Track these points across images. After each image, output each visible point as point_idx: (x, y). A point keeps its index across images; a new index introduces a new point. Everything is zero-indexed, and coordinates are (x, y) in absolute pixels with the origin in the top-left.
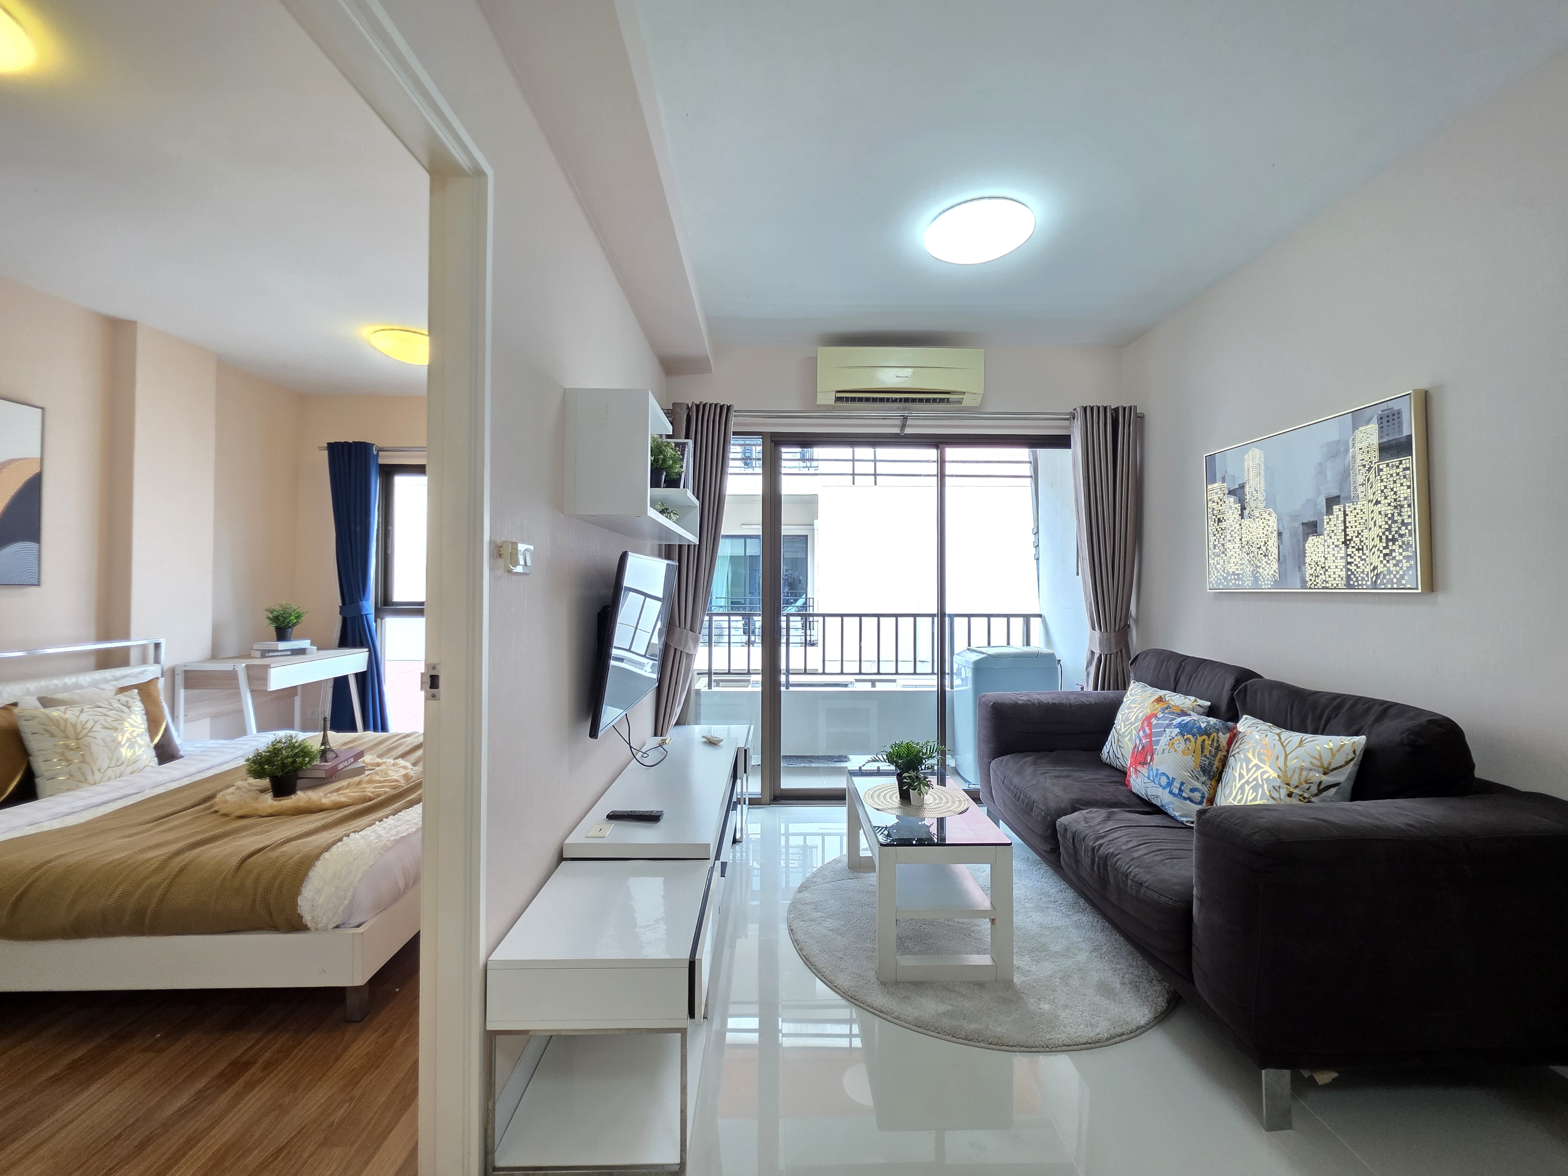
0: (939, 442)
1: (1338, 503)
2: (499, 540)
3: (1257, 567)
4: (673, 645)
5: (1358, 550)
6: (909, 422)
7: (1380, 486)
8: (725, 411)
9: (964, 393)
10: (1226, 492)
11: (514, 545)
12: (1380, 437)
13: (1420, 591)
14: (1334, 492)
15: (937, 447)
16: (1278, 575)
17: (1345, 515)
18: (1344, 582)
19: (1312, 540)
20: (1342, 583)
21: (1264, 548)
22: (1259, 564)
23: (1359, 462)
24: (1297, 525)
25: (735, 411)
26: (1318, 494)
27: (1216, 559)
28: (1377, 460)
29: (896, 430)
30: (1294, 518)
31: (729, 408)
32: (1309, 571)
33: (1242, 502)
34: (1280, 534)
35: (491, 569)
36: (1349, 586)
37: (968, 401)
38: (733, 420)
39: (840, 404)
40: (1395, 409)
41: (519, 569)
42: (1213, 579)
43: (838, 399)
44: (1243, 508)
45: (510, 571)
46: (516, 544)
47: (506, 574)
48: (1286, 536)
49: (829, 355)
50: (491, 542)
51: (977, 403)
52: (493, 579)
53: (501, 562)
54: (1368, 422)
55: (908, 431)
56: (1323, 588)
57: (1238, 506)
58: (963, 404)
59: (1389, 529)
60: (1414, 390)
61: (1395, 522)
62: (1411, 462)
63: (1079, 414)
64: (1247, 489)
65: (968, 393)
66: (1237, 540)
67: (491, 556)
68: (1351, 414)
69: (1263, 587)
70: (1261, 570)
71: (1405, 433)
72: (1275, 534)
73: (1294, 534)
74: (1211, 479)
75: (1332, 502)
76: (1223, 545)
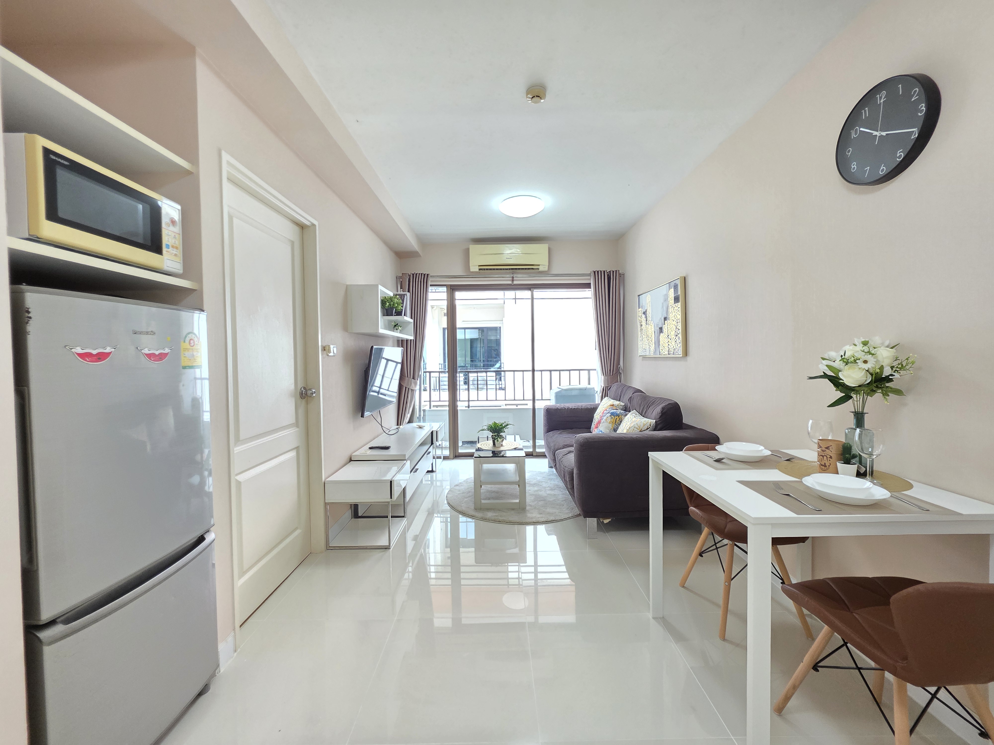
0: (530, 287)
1: (666, 320)
2: (324, 345)
3: (650, 346)
4: (405, 385)
5: (671, 339)
6: (515, 279)
7: (674, 314)
8: (426, 277)
9: (539, 265)
10: (643, 313)
11: (329, 346)
12: (674, 295)
13: (681, 356)
14: (666, 316)
15: (530, 290)
16: (654, 349)
17: (668, 325)
18: (668, 352)
19: (661, 334)
20: (667, 353)
21: (651, 338)
22: (650, 345)
23: (670, 304)
24: (658, 328)
25: (431, 276)
26: (662, 317)
27: (641, 342)
28: (673, 303)
29: (510, 282)
30: (657, 325)
31: (428, 275)
32: (661, 348)
33: (646, 317)
34: (655, 332)
35: (322, 355)
36: (669, 354)
37: (541, 268)
38: (430, 279)
39: (481, 271)
40: (677, 283)
41: (331, 354)
42: (640, 352)
43: (480, 269)
44: (647, 321)
45: (328, 355)
46: (330, 346)
47: (327, 356)
48: (656, 333)
49: (475, 249)
50: (322, 346)
51: (546, 269)
52: (323, 358)
53: (325, 352)
54: (672, 288)
55: (515, 282)
56: (664, 355)
57: (645, 319)
58: (540, 270)
59: (676, 331)
60: (680, 277)
61: (677, 329)
62: (679, 305)
63: (593, 274)
64: (648, 312)
65: (541, 265)
66: (645, 334)
67: (322, 350)
68: (668, 284)
69: (651, 355)
70: (650, 347)
71: (679, 294)
72: (654, 331)
73: (657, 333)
74: (639, 308)
75: (665, 319)
76: (642, 336)
